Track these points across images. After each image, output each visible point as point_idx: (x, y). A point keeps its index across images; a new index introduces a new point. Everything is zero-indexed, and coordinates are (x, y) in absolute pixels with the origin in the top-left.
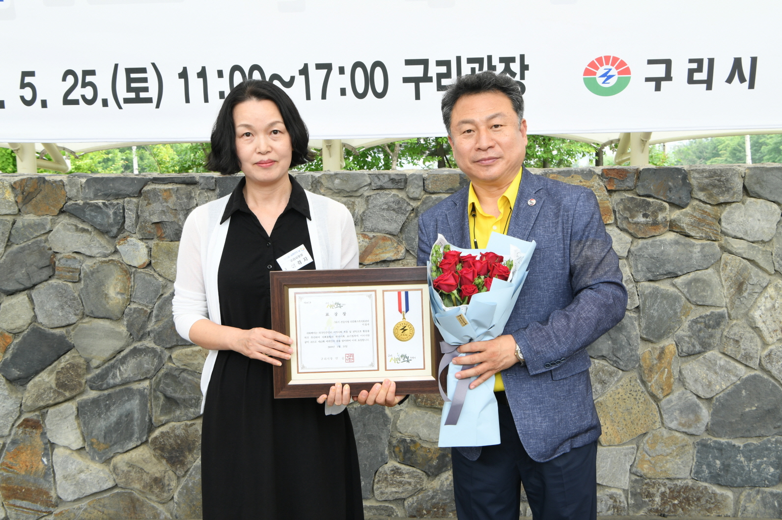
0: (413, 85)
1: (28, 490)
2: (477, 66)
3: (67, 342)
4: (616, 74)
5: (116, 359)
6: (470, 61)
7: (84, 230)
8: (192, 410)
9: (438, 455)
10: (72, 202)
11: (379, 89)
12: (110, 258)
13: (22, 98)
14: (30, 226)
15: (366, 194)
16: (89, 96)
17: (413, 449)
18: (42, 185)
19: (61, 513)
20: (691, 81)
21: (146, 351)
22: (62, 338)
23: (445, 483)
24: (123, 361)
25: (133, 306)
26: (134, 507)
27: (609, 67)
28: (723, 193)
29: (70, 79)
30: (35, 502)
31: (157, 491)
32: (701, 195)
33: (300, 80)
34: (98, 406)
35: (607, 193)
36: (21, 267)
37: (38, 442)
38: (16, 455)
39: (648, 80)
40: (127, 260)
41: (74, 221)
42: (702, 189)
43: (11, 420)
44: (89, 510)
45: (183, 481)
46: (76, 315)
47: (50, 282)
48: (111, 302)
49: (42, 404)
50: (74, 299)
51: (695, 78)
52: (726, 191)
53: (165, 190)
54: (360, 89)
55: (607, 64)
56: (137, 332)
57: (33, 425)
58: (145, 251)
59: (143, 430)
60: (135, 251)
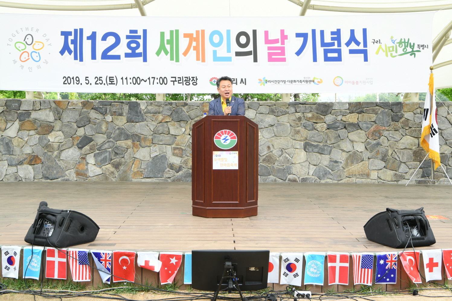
0: (173, 82)
1: (82, 174)
2: (186, 79)
5: (104, 143)
6: (185, 77)
7: (97, 113)
8: (121, 156)
9: (179, 167)
10: (94, 107)
11: (165, 83)
12: (103, 119)
13: (86, 83)
14: (85, 112)
15: (163, 106)
16: (101, 83)
17: (173, 166)
18: (88, 103)
19: (89, 179)
21: (111, 141)
22: (91, 138)
23: (180, 174)
24: (105, 144)
25: (108, 131)
26: (107, 178)
29: (96, 79)
30: (84, 176)
31: (112, 175)
33: (148, 80)
34: (99, 155)
36: (83, 121)
37: (85, 162)
38: (79, 166)
40: (107, 120)
41: (95, 111)
43: (79, 157)
44: (96, 179)
45: (118, 173)
46: (95, 132)
47: (89, 125)
48: (103, 130)
49: (86, 153)
50: (95, 129)
53: (116, 104)
54: (161, 83)
56: (109, 137)
57: (84, 158)
58: (111, 118)
59: (109, 160)
60: (109, 118)
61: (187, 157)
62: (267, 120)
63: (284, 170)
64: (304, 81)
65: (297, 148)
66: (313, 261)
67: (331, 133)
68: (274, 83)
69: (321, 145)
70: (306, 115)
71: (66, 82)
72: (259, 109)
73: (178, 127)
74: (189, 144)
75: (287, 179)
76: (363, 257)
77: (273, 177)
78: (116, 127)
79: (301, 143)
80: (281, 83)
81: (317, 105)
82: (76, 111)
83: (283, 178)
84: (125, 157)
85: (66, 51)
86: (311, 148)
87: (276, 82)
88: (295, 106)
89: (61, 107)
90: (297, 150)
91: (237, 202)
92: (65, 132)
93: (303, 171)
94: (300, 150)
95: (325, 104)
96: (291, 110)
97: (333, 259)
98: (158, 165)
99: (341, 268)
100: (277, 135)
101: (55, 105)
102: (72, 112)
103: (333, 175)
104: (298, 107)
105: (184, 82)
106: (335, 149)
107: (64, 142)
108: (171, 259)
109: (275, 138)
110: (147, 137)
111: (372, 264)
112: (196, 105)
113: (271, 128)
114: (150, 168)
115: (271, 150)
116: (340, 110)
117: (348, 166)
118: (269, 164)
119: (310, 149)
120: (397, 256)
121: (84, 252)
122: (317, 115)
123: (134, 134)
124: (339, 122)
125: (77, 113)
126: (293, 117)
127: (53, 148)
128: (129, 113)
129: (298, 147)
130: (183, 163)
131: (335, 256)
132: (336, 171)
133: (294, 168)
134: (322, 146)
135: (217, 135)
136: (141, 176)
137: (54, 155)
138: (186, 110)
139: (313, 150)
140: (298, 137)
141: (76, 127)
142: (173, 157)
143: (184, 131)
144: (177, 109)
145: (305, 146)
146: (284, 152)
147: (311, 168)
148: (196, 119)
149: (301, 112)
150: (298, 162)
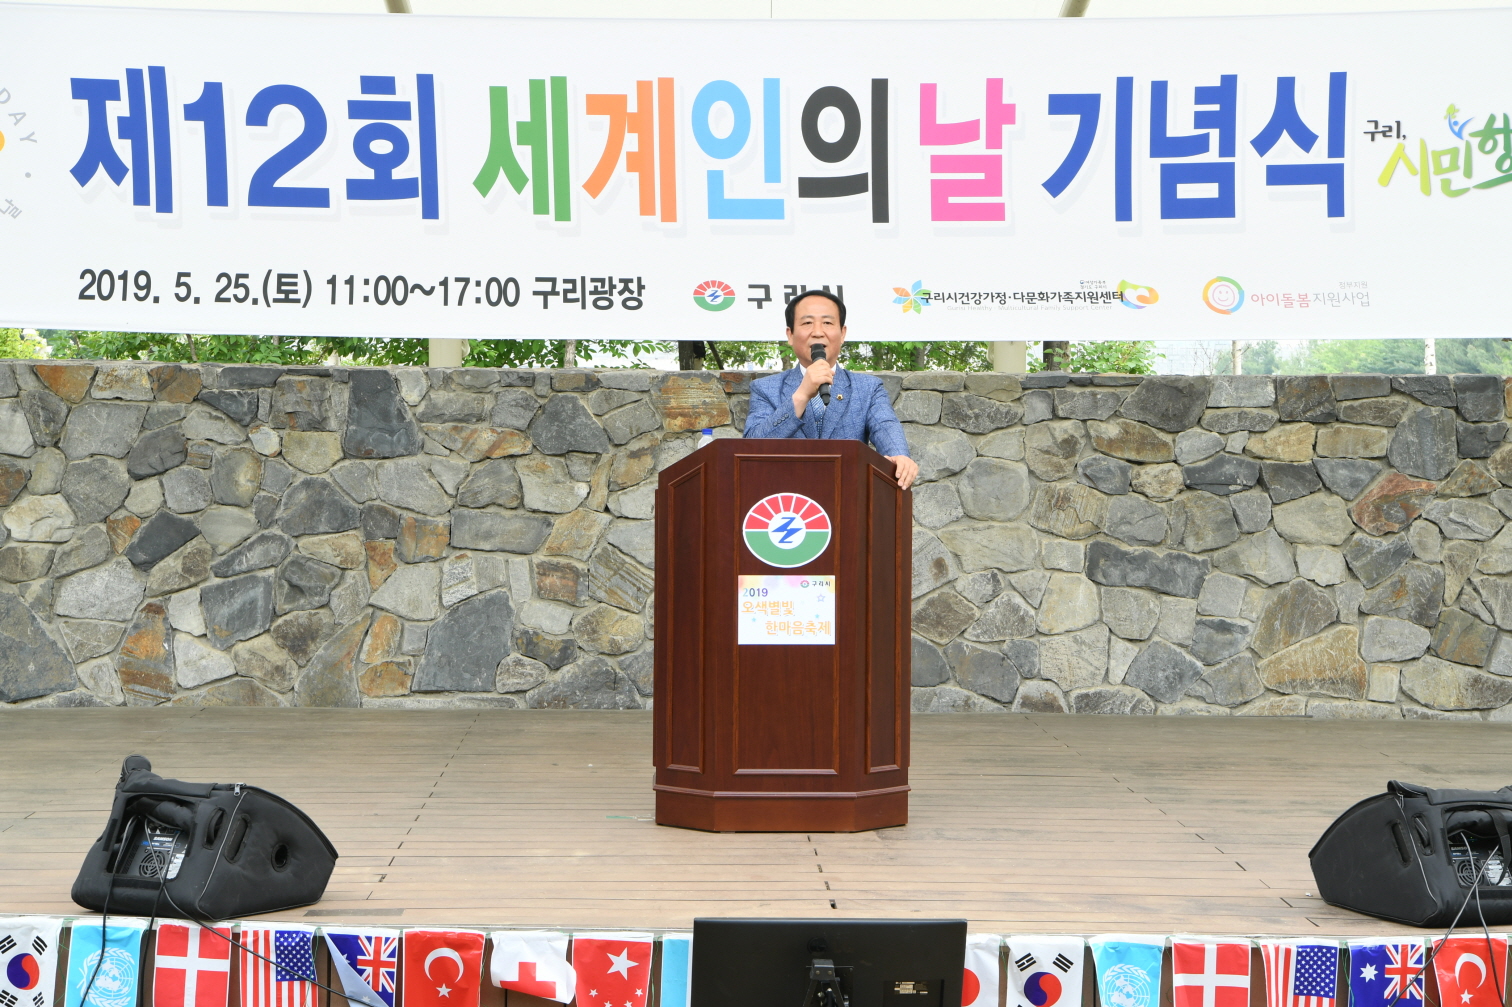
1: (147, 675)
3: (195, 528)
4: (722, 295)
5: (242, 546)
6: (593, 279)
7: (217, 418)
8: (317, 598)
9: (560, 647)
10: (205, 391)
12: (242, 446)
13: (177, 295)
14: (165, 412)
15: (496, 390)
16: (242, 296)
17: (535, 640)
18: (178, 373)
19: (180, 700)
21: (273, 538)
22: (190, 524)
23: (567, 676)
24: (250, 548)
25: (263, 493)
26: (254, 696)
27: (716, 288)
30: (154, 687)
31: (278, 679)
33: (440, 290)
34: (223, 594)
35: (725, 396)
36: (155, 452)
37: (160, 626)
38: (137, 640)
39: (750, 300)
40: (258, 448)
41: (207, 409)
43: (135, 604)
44: (208, 697)
45: (304, 671)
46: (205, 501)
47: (181, 467)
48: (241, 489)
49: (167, 588)
50: (205, 485)
53: (300, 382)
54: (494, 299)
55: (714, 286)
56: (265, 520)
57: (155, 610)
58: (276, 440)
59: (266, 618)
60: (267, 440)
61: (595, 602)
62: (930, 448)
63: (1003, 659)
65: (1060, 570)
66: (1121, 968)
67: (1202, 507)
68: (959, 302)
69: (1161, 556)
70: (1095, 428)
71: (93, 291)
72: (899, 405)
73: (560, 477)
74: (605, 550)
75: (1018, 700)
76: (1299, 954)
77: (958, 689)
78: (294, 476)
79: (1074, 547)
80: (986, 303)
81: (1144, 386)
82: (128, 408)
83: (1001, 692)
84: (334, 602)
85: (101, 165)
86: (1115, 566)
87: (965, 299)
88: (1050, 391)
89: (63, 391)
90: (1057, 575)
91: (832, 771)
92: (79, 498)
93: (1082, 663)
94: (1070, 575)
95: (1176, 384)
96: (1034, 410)
97: (1191, 958)
98: (473, 640)
99: (1221, 991)
100: (976, 514)
101: (37, 384)
102: (109, 414)
103: (1211, 682)
104: (1064, 398)
105: (590, 299)
106: (1217, 572)
107: (74, 539)
108: (611, 956)
109: (966, 524)
110: (429, 518)
111: (1332, 981)
112: (636, 386)
113: (949, 483)
114: (439, 650)
115: (951, 576)
116: (1240, 410)
117: (1272, 643)
118: (941, 635)
119: (1115, 574)
120: (1423, 950)
121: (297, 933)
122: (1142, 431)
123: (371, 508)
124: (1237, 460)
125: (132, 418)
126: (1041, 440)
127: (23, 568)
128: (351, 418)
129: (1063, 564)
130: (578, 629)
131: (1200, 951)
132: (1224, 664)
133: (1044, 653)
134: (1163, 560)
135: (754, 512)
136: (402, 684)
137: (30, 597)
138: (593, 408)
139: (1124, 577)
140: (1061, 521)
141: (126, 476)
142: (539, 604)
143: (585, 495)
144: (557, 404)
145: (1091, 561)
146: (1003, 585)
147: (1119, 652)
148: (635, 446)
149: (1073, 416)
150: (1062, 628)
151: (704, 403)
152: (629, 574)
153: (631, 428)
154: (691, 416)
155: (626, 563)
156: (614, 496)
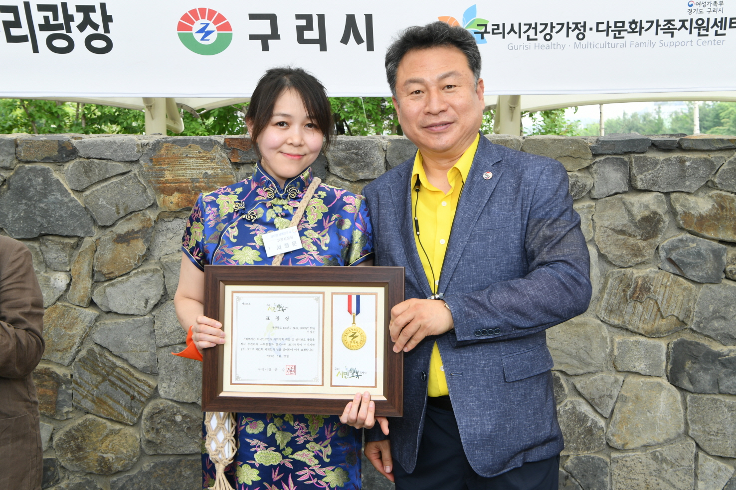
2: (50, 14)
4: (216, 29)
6: (41, 8)
20: (301, 40)
27: (206, 21)
28: (362, 168)
32: (337, 170)
35: (231, 167)
39: (252, 37)
42: (339, 164)
51: (306, 37)
52: (365, 166)
55: (203, 17)
61: (80, 414)
64: (687, 24)
65: (637, 373)
68: (524, 36)
70: (681, 203)
74: (91, 352)
79: (654, 346)
80: (559, 38)
86: (706, 370)
87: (531, 33)
88: (626, 158)
90: (632, 379)
94: (648, 380)
96: (606, 181)
104: (644, 166)
105: (42, 37)
112: (121, 155)
119: (705, 379)
126: (615, 217)
129: (641, 366)
130: (60, 447)
133: (617, 472)
138: (70, 182)
139: (717, 383)
140: (639, 315)
143: (64, 287)
144: (23, 178)
145: (675, 363)
146: (566, 390)
147: (708, 472)
148: (122, 228)
149: (655, 188)
150: (639, 442)
151: (206, 175)
152: (121, 380)
153: (117, 206)
154: (189, 192)
155: (117, 367)
156: (100, 288)
